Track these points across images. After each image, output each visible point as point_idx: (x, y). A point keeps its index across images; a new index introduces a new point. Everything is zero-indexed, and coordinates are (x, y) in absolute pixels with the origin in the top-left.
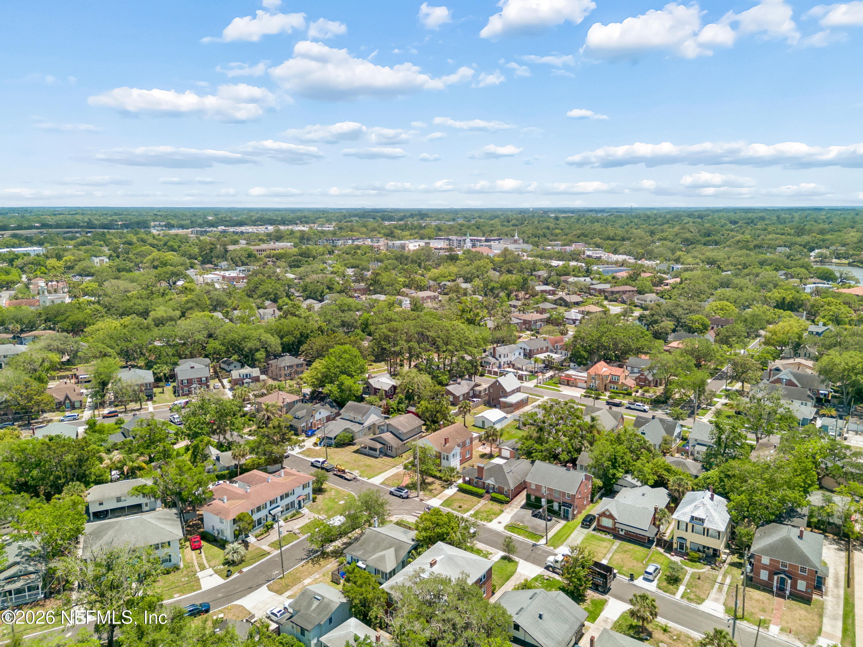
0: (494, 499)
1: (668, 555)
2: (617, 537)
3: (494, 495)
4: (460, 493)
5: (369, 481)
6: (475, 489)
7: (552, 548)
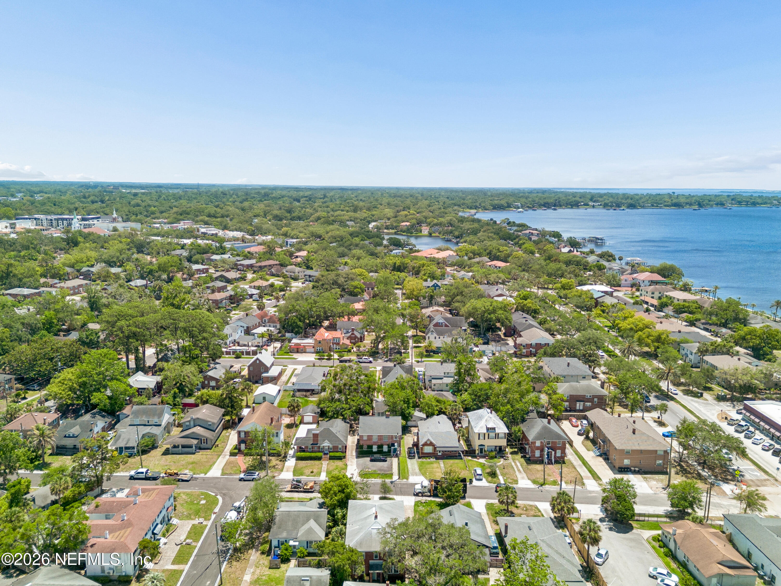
0: (331, 458)
1: (476, 460)
2: (438, 458)
3: (332, 454)
4: (300, 462)
5: (207, 476)
6: (313, 455)
7: (405, 480)
